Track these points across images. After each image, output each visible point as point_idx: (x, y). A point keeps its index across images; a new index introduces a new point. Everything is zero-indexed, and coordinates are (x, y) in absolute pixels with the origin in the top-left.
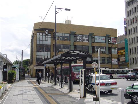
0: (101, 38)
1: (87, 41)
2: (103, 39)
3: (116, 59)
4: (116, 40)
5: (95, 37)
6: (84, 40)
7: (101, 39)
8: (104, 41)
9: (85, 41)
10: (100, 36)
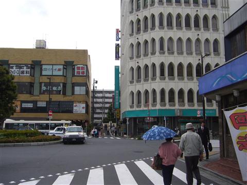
0: (55, 67)
1: (28, 75)
2: (59, 70)
3: (83, 103)
4: (85, 71)
5: (44, 67)
6: (23, 72)
7: (55, 70)
8: (61, 73)
9: (25, 75)
10: (53, 65)
